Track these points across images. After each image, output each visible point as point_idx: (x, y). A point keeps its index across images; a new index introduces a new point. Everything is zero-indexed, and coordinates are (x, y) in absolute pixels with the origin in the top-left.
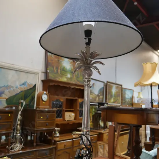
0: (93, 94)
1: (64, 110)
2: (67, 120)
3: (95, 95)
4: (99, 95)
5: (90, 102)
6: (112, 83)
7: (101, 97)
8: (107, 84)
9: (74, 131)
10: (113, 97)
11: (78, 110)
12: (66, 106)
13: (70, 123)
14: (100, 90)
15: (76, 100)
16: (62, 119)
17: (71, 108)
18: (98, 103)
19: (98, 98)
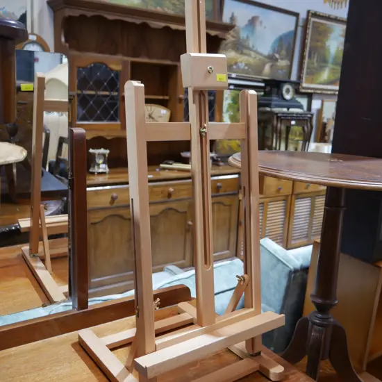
0: (253, 54)
3: (259, 57)
4: (277, 56)
6: (328, 18)
7: (283, 63)
8: (307, 21)
10: (330, 65)
14: (281, 40)
18: (264, 81)
19: (271, 66)
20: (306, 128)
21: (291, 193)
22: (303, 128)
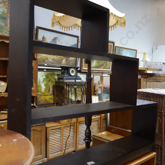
7: (72, 59)
19: (66, 60)
20: (82, 89)
21: (76, 122)
22: (81, 89)
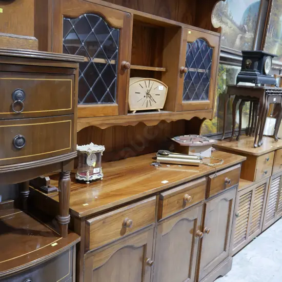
1: (124, 67)
2: (137, 112)
3: (233, 27)
4: (246, 27)
5: (222, 51)
9: (160, 151)
11: (182, 72)
12: (133, 53)
13: (149, 124)
15: (178, 29)
16: (115, 104)
17: (152, 65)
